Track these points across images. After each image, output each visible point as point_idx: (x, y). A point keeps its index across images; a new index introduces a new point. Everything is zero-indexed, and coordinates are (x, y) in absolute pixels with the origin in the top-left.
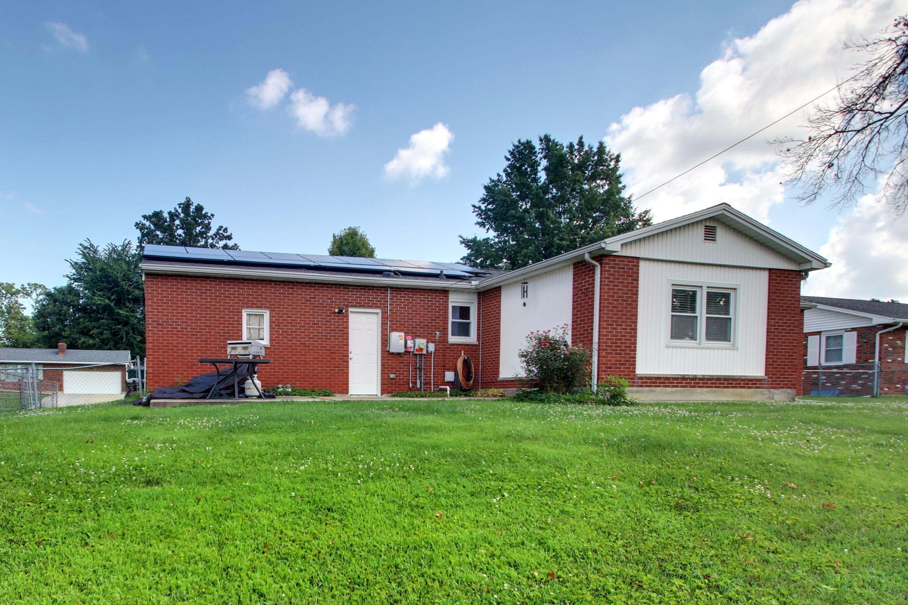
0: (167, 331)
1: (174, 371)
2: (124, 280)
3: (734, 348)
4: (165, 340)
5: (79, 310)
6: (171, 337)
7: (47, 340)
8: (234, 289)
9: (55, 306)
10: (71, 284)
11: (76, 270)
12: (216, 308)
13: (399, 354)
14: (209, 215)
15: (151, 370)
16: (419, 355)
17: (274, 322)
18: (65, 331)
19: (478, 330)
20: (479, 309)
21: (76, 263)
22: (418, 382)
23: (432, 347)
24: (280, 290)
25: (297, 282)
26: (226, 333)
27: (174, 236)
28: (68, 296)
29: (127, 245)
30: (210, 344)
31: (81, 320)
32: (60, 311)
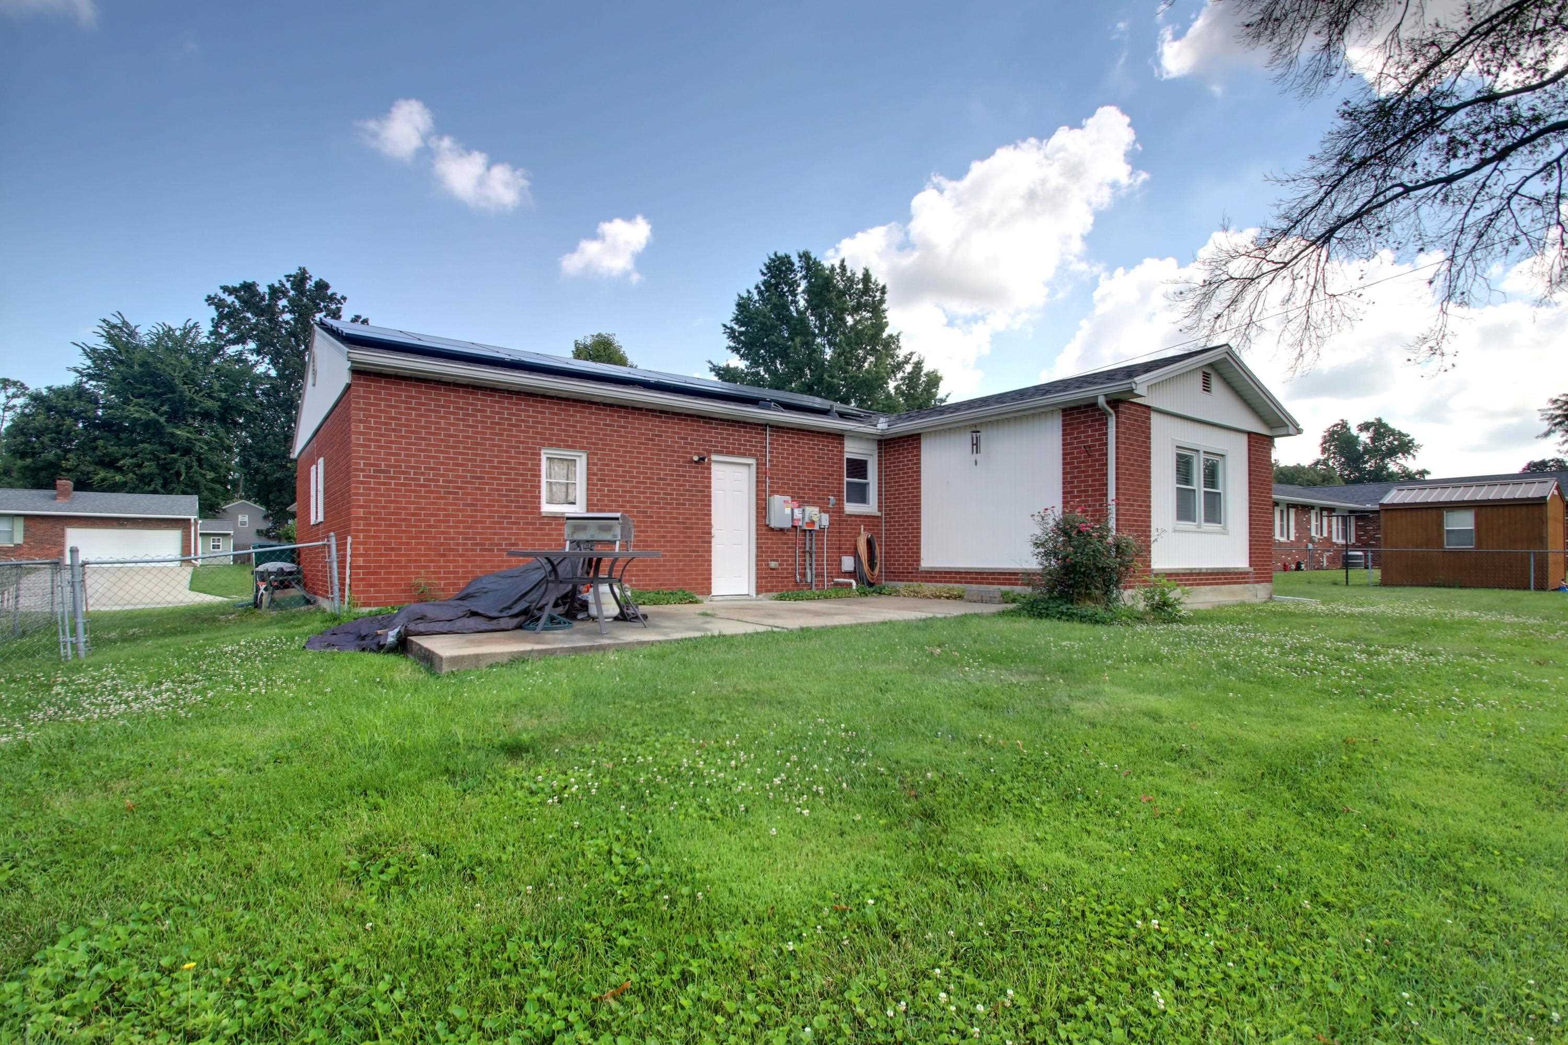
0: (396, 484)
1: (409, 561)
2: (185, 383)
3: (1225, 532)
4: (391, 502)
5: (97, 427)
6: (404, 496)
7: (28, 474)
8: (527, 412)
9: (49, 418)
10: (81, 382)
11: (94, 362)
12: (494, 445)
13: (782, 530)
14: (338, 297)
15: (360, 561)
16: (807, 532)
17: (595, 474)
18: (67, 460)
19: (880, 495)
20: (880, 464)
21: (94, 350)
22: (808, 571)
23: (825, 520)
24: (605, 419)
25: (634, 408)
26: (511, 491)
27: (277, 323)
28: (76, 403)
29: (192, 328)
30: (482, 511)
31: (100, 442)
32: (58, 426)
